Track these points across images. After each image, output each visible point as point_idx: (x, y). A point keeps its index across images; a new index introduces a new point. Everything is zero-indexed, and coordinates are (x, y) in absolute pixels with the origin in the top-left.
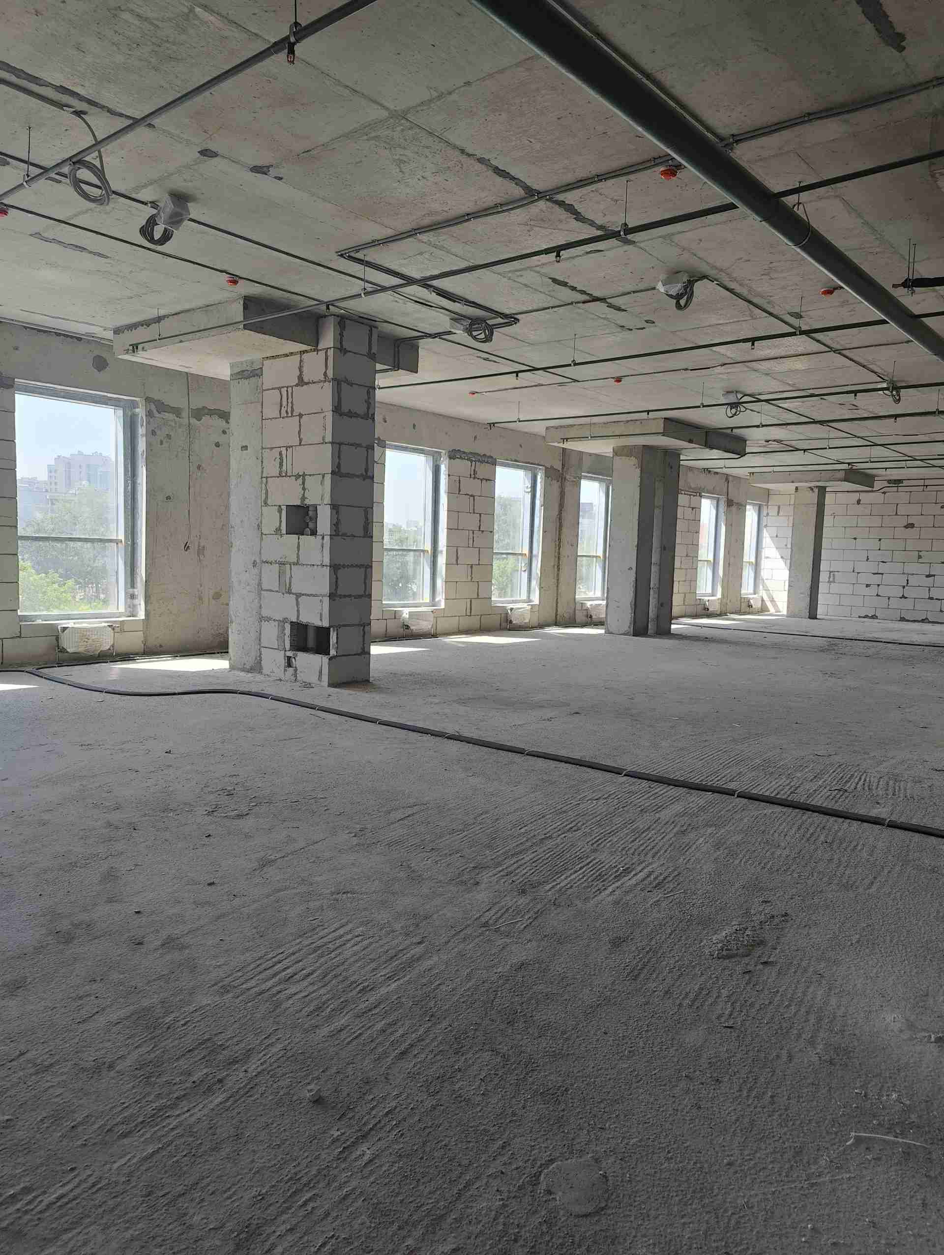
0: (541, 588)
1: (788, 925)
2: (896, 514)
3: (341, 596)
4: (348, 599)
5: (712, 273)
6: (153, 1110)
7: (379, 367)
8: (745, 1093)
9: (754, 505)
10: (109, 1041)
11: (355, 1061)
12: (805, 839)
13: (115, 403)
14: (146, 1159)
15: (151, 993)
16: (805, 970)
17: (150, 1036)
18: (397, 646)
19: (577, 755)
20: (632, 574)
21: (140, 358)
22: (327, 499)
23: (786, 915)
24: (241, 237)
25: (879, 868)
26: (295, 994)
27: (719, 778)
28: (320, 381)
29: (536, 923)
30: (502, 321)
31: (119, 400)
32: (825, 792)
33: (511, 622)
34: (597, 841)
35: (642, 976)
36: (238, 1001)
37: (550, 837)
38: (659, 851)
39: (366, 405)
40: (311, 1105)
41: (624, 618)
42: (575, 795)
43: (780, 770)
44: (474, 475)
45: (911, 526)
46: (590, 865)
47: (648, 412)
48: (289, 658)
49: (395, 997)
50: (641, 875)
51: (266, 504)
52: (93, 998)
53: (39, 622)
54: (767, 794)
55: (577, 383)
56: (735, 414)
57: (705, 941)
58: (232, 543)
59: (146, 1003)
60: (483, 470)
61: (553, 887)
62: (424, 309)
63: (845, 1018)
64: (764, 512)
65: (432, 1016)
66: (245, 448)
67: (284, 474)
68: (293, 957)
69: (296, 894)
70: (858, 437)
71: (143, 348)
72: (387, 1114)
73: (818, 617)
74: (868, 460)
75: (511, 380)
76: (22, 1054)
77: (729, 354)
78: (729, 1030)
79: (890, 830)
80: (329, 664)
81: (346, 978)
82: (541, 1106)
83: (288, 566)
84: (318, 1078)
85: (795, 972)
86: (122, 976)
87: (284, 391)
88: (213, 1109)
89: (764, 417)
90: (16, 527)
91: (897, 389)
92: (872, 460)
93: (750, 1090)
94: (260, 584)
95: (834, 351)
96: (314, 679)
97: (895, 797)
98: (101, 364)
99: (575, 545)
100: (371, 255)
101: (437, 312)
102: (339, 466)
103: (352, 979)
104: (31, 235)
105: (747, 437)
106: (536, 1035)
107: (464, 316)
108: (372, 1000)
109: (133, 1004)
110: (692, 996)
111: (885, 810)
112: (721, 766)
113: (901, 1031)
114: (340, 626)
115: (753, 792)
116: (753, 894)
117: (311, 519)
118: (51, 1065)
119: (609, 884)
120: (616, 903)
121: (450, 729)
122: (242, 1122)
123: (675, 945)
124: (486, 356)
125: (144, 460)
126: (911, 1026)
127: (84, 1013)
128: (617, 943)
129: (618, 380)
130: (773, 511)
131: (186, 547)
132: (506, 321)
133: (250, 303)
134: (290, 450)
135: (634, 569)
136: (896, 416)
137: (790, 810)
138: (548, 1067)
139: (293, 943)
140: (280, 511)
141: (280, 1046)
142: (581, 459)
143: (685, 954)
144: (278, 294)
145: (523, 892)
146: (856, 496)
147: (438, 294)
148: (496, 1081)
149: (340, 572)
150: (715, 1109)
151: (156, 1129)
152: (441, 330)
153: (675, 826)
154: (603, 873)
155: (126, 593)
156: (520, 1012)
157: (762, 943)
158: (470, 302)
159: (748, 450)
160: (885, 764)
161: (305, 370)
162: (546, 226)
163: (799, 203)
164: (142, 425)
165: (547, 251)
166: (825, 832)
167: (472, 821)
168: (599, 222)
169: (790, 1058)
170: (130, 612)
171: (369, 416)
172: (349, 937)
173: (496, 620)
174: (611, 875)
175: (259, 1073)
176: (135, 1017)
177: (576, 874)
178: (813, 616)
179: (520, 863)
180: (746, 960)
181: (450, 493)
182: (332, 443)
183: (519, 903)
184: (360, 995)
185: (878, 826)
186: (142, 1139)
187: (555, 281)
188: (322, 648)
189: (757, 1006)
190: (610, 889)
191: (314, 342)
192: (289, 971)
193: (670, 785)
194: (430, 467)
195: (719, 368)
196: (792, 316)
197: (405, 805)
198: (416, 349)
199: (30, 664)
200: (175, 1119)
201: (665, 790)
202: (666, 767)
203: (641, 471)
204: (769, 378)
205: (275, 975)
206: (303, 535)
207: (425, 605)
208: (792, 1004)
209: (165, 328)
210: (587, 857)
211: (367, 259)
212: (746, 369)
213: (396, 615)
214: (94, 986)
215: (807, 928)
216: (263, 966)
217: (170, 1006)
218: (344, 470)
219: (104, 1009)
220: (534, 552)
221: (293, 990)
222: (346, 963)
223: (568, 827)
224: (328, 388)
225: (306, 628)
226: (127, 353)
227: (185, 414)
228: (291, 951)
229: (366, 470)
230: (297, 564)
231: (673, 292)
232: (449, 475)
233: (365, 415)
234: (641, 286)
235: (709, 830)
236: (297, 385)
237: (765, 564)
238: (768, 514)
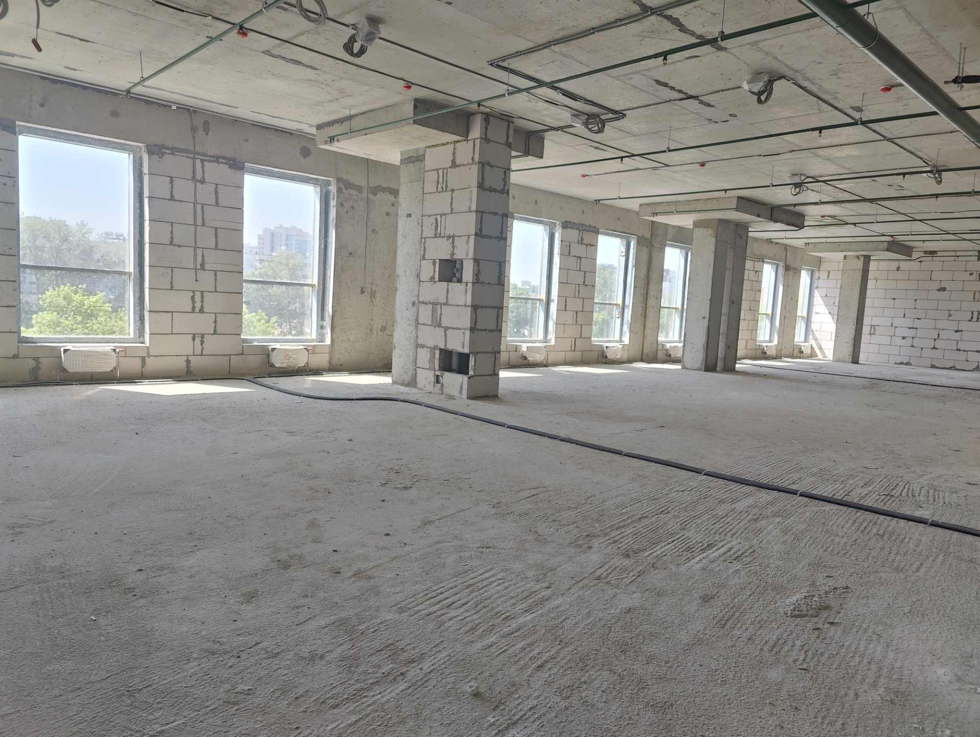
0: (631, 332)
1: (850, 595)
2: (931, 279)
3: (478, 330)
4: (484, 332)
5: (789, 73)
6: (354, 690)
7: (514, 153)
8: (820, 720)
9: (807, 270)
10: (320, 639)
11: (503, 669)
12: (859, 531)
13: (315, 182)
14: (350, 725)
15: (348, 608)
16: (866, 631)
17: (349, 638)
18: (517, 372)
19: (665, 457)
20: (705, 323)
21: (335, 147)
22: (471, 255)
23: (847, 588)
24: (416, 51)
25: (925, 556)
26: (454, 617)
27: (783, 481)
28: (469, 164)
29: (640, 579)
30: (611, 116)
31: (316, 179)
32: (875, 496)
33: (606, 357)
34: (685, 522)
35: (728, 625)
36: (412, 618)
37: (646, 517)
38: (736, 533)
39: (503, 183)
40: (472, 697)
41: (696, 357)
42: (665, 487)
43: (835, 477)
44: (581, 241)
45: (944, 289)
46: (680, 539)
47: (726, 190)
48: (438, 376)
49: (531, 626)
50: (722, 550)
51: (424, 258)
52: (306, 608)
53: (256, 343)
54: (825, 494)
55: (668, 168)
56: (799, 193)
57: (779, 603)
58: (397, 288)
59: (344, 615)
60: (587, 237)
61: (651, 554)
62: (552, 107)
63: (902, 670)
64: (816, 275)
65: (561, 641)
66: (409, 215)
67: (438, 236)
68: (451, 591)
69: (451, 546)
70: (902, 214)
71: (338, 139)
72: (530, 709)
73: (860, 362)
74: (909, 233)
75: (616, 165)
76: (257, 644)
77: (797, 142)
78: (804, 671)
79: (932, 528)
80: (468, 381)
81: (493, 609)
82: (651, 715)
83: (439, 306)
84: (476, 679)
85: (857, 632)
86: (326, 595)
87: (441, 172)
88: (398, 694)
89: (823, 196)
90: (242, 273)
91: (940, 172)
92: (913, 233)
93: (824, 718)
94: (417, 320)
95: (888, 140)
96: (456, 393)
97: (935, 503)
98: (306, 153)
99: (659, 298)
100: (514, 64)
101: (563, 109)
102: (481, 230)
103: (497, 610)
104: (263, 52)
105: (806, 214)
106: (645, 662)
107: (583, 113)
108: (514, 626)
109: (335, 614)
110: (771, 643)
111: (926, 512)
112: (784, 472)
113: (951, 682)
114: (477, 353)
115: (813, 492)
116: (818, 571)
117: (458, 270)
118: (278, 653)
119: (696, 555)
120: (704, 569)
121: (563, 434)
122: (420, 705)
123: (754, 604)
124: (597, 145)
125: (334, 225)
126: (959, 679)
127: (301, 618)
128: (706, 599)
129: (703, 165)
130: (824, 275)
131: (362, 292)
132: (616, 116)
133: (420, 105)
134: (443, 217)
135: (707, 317)
136: (937, 196)
137: (845, 508)
138: (656, 686)
139: (451, 581)
140: (434, 264)
141: (444, 654)
142: (666, 230)
143: (763, 611)
144: (440, 97)
145: (628, 556)
146: (896, 264)
147: (563, 95)
148: (615, 693)
149: (479, 311)
150: (795, 730)
151: (357, 704)
152: (563, 124)
153: (748, 515)
154: (691, 546)
155: (317, 325)
156: (631, 644)
157: (827, 608)
158: (588, 101)
159: (805, 224)
160: (925, 477)
161: (457, 156)
162: (655, 36)
163: (869, 13)
164: (333, 199)
165: (656, 56)
166: (877, 527)
167: (584, 502)
168: (698, 33)
169: (857, 696)
170: (320, 339)
171: (505, 191)
172: (493, 579)
173: (594, 355)
174: (697, 548)
175: (431, 671)
176: (337, 624)
177: (670, 545)
178: (855, 361)
179: (623, 534)
180: (815, 619)
181: (562, 254)
182: (476, 212)
183: (624, 564)
184: (504, 622)
185: (922, 524)
186: (347, 711)
187: (658, 82)
188: (463, 369)
189: (826, 655)
190: (697, 559)
191: (465, 133)
192: (448, 600)
193: (742, 483)
194: (546, 234)
195: (787, 154)
196: (854, 110)
197: (530, 487)
198: (542, 140)
199: (250, 375)
200: (370, 699)
201: (738, 488)
202: (738, 470)
203: (716, 239)
204: (829, 162)
205: (439, 602)
206: (451, 282)
207: (540, 342)
208: (856, 655)
209: (356, 123)
210: (677, 534)
211: (510, 67)
212: (811, 155)
213: (517, 349)
214: (307, 600)
215: (866, 598)
216: (429, 596)
217: (362, 618)
218: (484, 233)
219: (314, 617)
220: (627, 303)
221: (453, 614)
222: (492, 598)
223: (661, 510)
224: (475, 169)
225: (451, 355)
226: (326, 143)
227: (365, 191)
228: (449, 586)
229: (501, 233)
230: (446, 304)
231: (756, 90)
232: (562, 241)
233: (502, 190)
234: (729, 86)
235: (778, 520)
236: (451, 167)
237: (815, 318)
238: (819, 278)
